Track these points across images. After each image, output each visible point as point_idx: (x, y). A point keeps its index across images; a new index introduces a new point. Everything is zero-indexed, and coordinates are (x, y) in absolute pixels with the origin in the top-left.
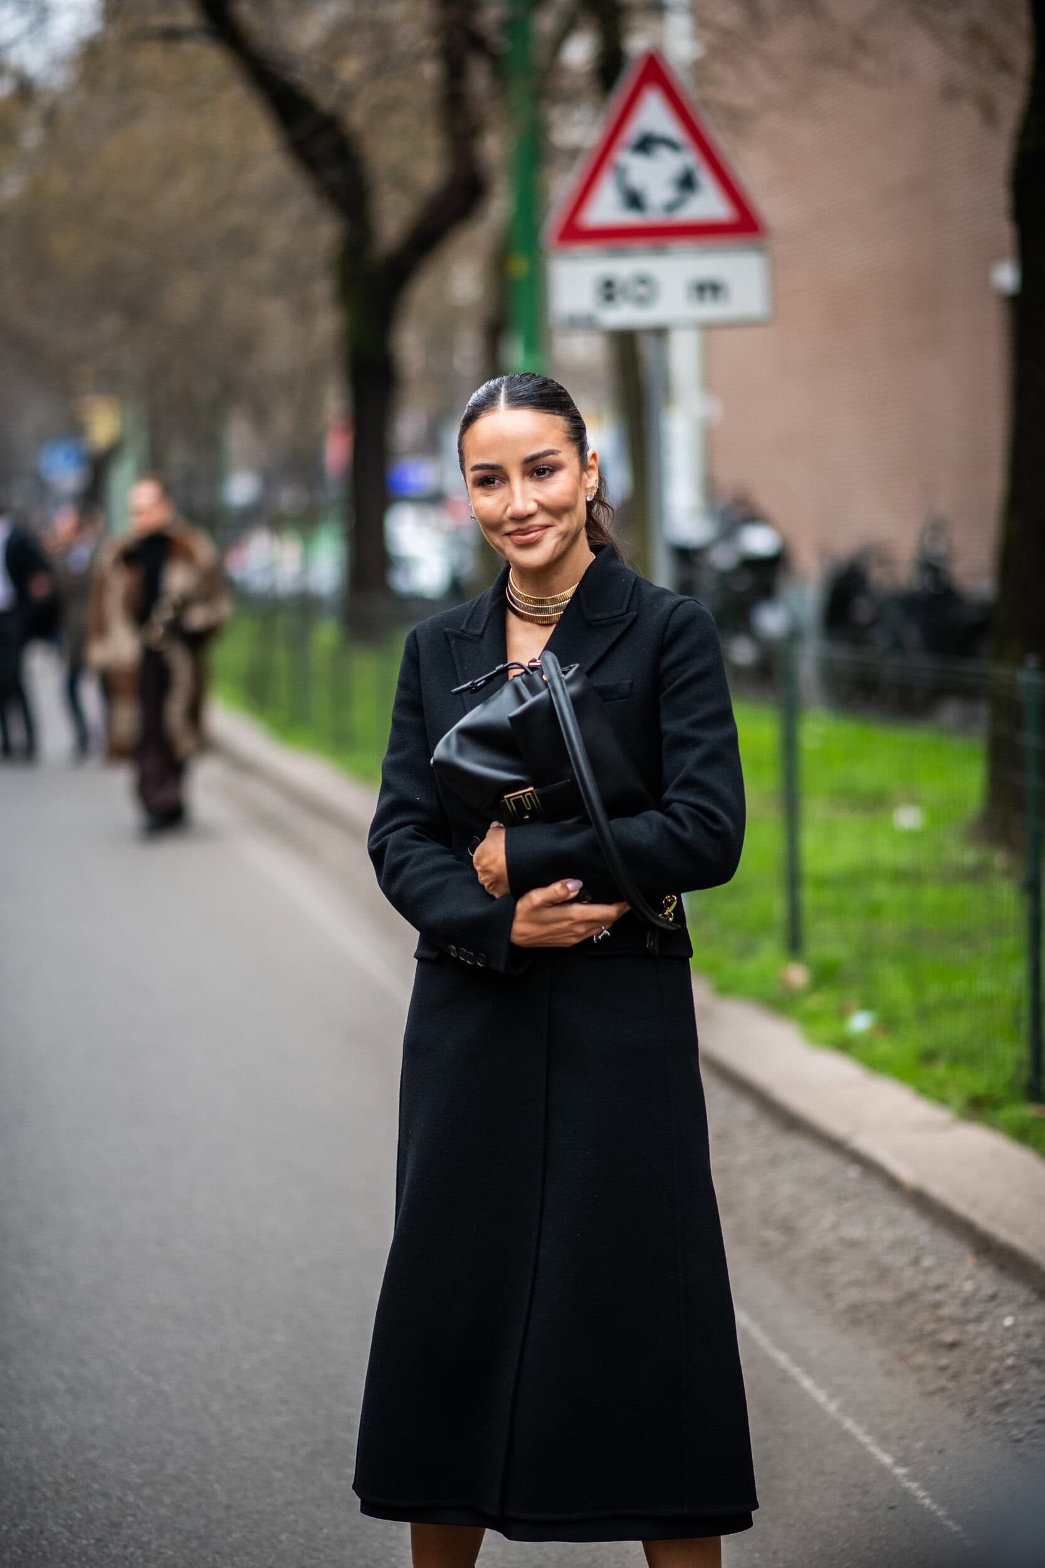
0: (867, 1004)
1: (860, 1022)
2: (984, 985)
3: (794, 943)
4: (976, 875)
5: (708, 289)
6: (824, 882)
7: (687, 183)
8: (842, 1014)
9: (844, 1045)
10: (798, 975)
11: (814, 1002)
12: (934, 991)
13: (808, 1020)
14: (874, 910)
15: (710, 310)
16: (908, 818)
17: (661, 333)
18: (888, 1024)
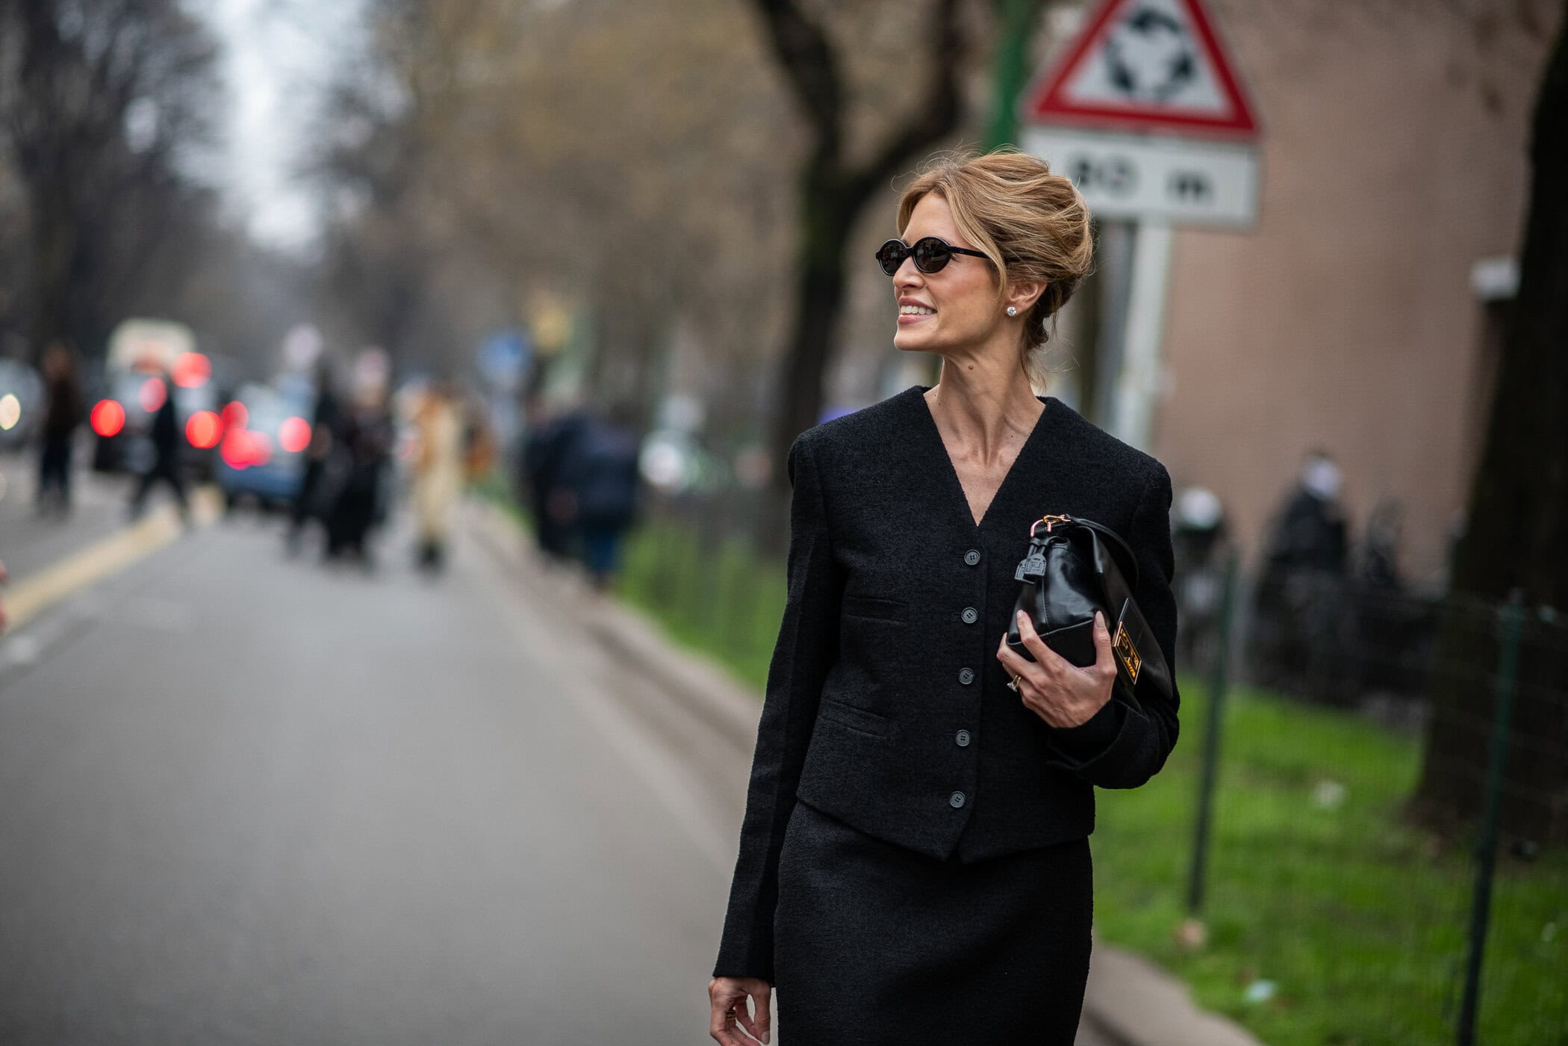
0: (1267, 975)
1: (1260, 992)
2: (1404, 973)
3: (1194, 898)
4: (1403, 858)
5: (1190, 186)
6: (1231, 843)
7: (1183, 69)
8: (1241, 980)
9: (1239, 1015)
10: (1195, 933)
11: (1209, 964)
12: (1346, 973)
13: (1199, 982)
14: (1285, 880)
15: (1190, 208)
16: (1328, 795)
17: (1131, 226)
18: (1291, 997)
